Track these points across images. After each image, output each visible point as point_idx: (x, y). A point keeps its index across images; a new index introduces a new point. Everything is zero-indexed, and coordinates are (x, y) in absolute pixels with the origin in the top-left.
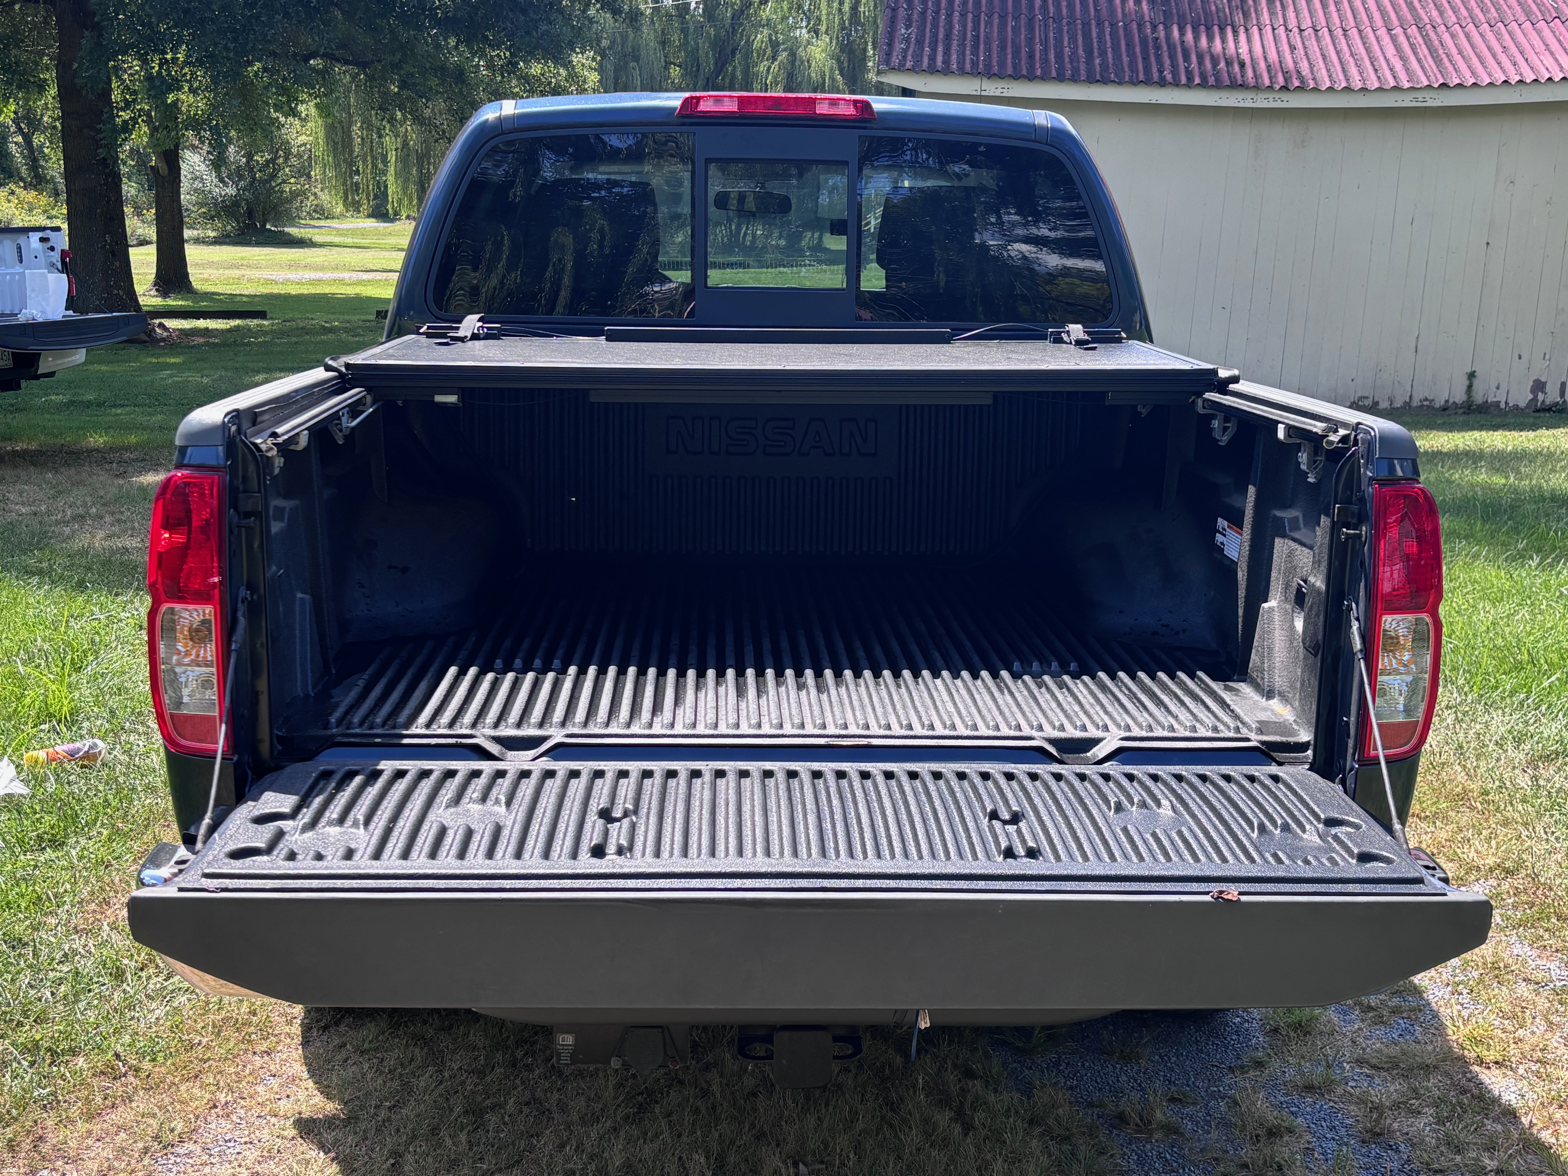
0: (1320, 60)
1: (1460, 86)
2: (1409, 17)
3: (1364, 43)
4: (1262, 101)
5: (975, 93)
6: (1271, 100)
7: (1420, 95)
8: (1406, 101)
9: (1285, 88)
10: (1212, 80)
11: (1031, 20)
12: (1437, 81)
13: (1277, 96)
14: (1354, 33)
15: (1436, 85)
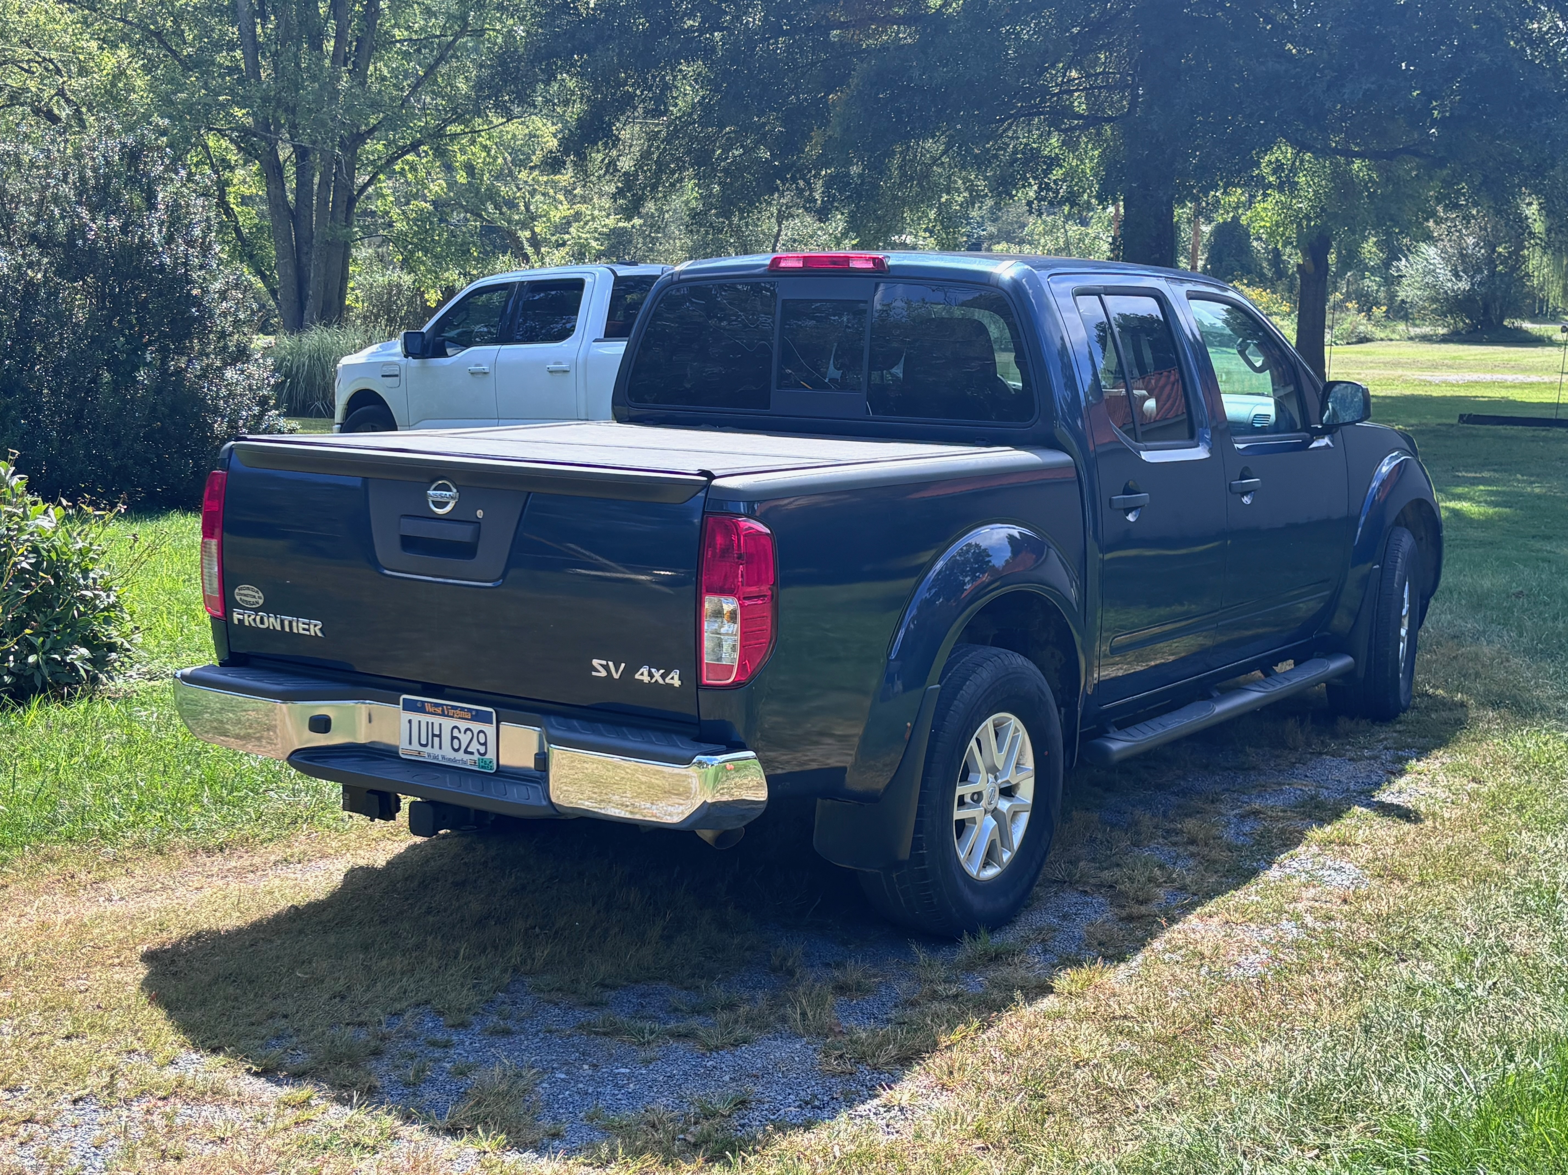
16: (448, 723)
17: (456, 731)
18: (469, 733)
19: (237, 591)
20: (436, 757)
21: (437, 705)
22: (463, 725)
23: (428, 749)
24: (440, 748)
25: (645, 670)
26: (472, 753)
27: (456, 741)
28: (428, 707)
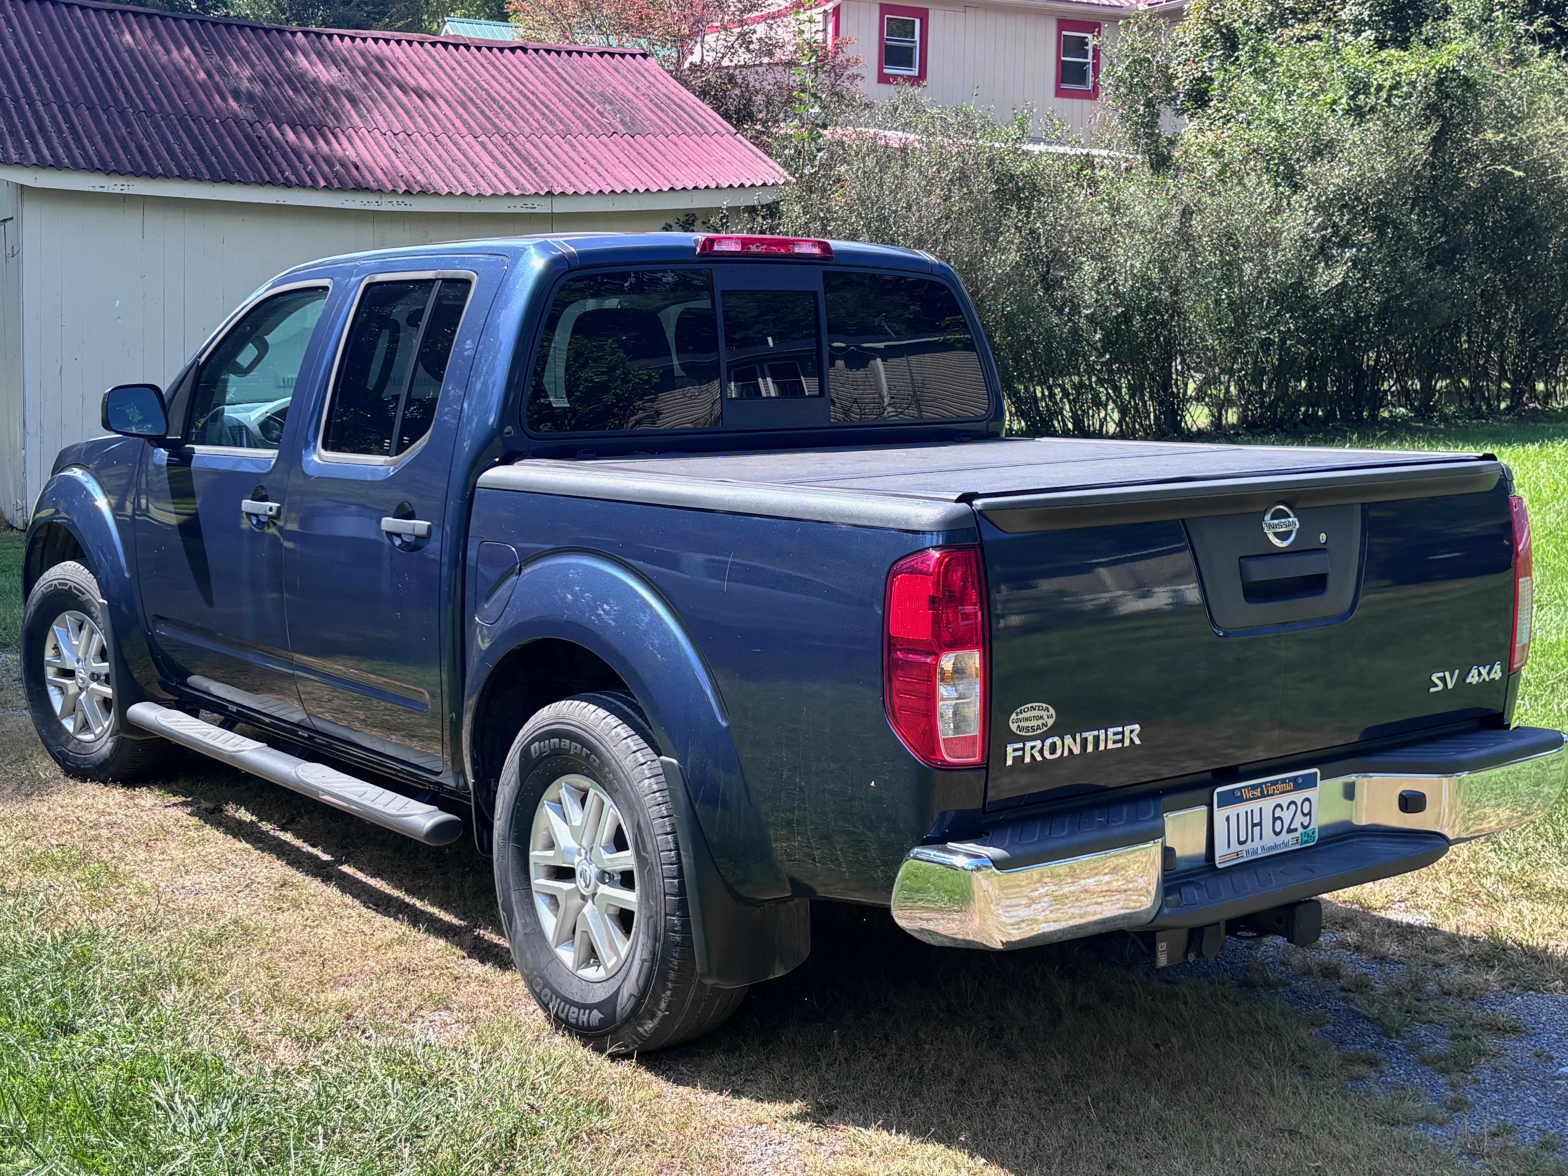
0: (427, 165)
1: (563, 193)
2: (489, 126)
3: (459, 149)
4: (386, 204)
5: (92, 190)
6: (395, 203)
7: (529, 202)
8: (517, 207)
9: (408, 192)
10: (336, 184)
11: (122, 113)
12: (542, 189)
13: (400, 200)
14: (443, 138)
15: (543, 193)
16: (1267, 804)
17: (1278, 809)
18: (1293, 807)
19: (1014, 716)
20: (1255, 852)
21: (1254, 787)
22: (1284, 800)
23: (1249, 846)
24: (1261, 838)
25: (1474, 672)
26: (1296, 830)
27: (1278, 823)
28: (1246, 794)
